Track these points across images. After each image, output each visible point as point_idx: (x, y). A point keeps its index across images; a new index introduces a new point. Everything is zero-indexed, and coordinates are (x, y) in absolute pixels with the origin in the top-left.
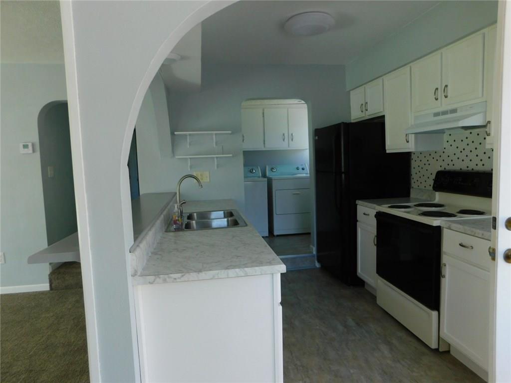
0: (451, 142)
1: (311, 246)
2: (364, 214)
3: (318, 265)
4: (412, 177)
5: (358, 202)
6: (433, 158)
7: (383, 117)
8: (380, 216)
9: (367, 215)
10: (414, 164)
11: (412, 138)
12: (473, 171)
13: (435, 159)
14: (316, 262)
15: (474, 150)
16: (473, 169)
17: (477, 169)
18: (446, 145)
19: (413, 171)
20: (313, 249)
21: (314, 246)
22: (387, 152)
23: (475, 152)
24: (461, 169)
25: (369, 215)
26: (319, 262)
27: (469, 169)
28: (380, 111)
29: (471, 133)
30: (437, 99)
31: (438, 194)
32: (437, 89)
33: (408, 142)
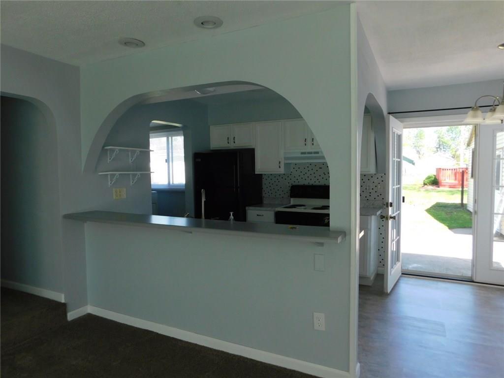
0: (297, 169)
2: (257, 215)
6: (282, 178)
10: (264, 181)
11: (282, 165)
16: (312, 184)
18: (292, 170)
22: (256, 173)
23: (313, 175)
24: (304, 184)
25: (263, 216)
28: (250, 145)
30: (306, 145)
31: (292, 199)
32: (306, 139)
33: (280, 167)
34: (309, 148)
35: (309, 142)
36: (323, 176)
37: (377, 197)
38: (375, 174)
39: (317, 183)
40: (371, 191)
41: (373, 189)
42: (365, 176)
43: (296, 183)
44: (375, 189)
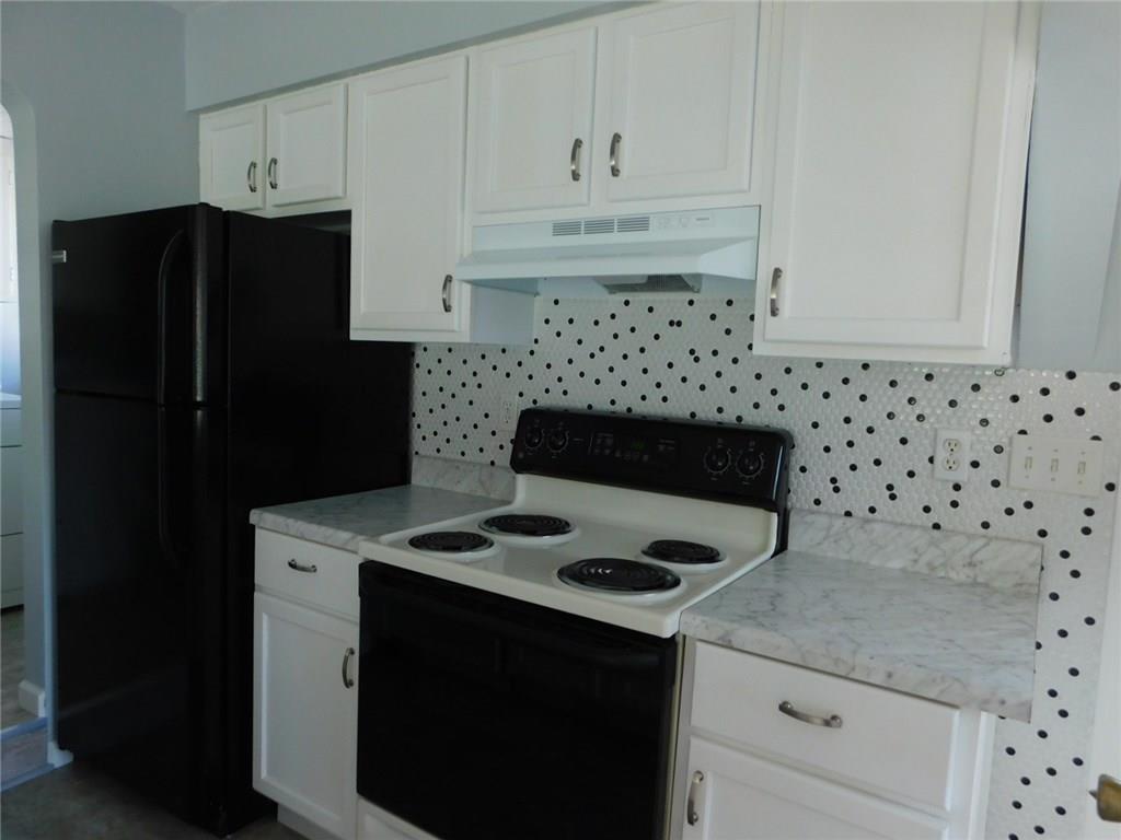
0: (559, 323)
1: (25, 685)
2: (293, 565)
3: (57, 758)
4: (415, 421)
5: (255, 516)
6: (495, 368)
7: (346, 216)
8: (377, 580)
9: (303, 569)
11: (462, 296)
12: (630, 415)
13: (501, 371)
14: (52, 747)
15: (634, 353)
16: (629, 410)
17: (641, 409)
18: (539, 330)
19: (419, 405)
20: (35, 699)
21: (41, 685)
23: (638, 361)
24: (590, 407)
25: (314, 569)
26: (62, 746)
27: (617, 408)
28: (332, 195)
29: (627, 303)
30: (576, 176)
31: (522, 480)
32: (578, 144)
33: (447, 309)
34: (596, 198)
35: (596, 158)
36: (684, 365)
37: (1000, 522)
38: (1000, 372)
39: (653, 408)
40: (964, 474)
41: (975, 464)
42: (929, 377)
43: (554, 400)
44: (992, 467)
